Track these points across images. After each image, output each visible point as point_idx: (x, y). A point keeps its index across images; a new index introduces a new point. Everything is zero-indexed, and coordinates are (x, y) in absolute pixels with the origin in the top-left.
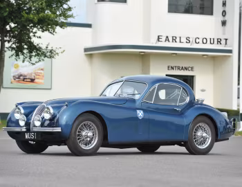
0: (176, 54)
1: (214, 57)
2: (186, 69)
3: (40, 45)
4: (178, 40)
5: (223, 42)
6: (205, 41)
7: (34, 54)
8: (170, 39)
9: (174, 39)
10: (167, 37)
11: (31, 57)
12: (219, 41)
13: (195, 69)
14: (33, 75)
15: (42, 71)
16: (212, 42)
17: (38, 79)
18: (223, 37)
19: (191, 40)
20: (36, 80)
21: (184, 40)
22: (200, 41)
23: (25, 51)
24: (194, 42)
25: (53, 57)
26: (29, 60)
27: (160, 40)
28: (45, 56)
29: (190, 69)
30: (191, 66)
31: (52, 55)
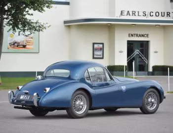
0: (135, 25)
1: (164, 26)
2: (143, 36)
4: (137, 14)
6: (157, 14)
7: (26, 28)
8: (131, 13)
9: (134, 13)
10: (128, 12)
11: (24, 31)
12: (168, 14)
13: (149, 36)
14: (25, 42)
15: (31, 39)
16: (163, 15)
17: (29, 45)
18: (171, 11)
19: (146, 13)
20: (27, 46)
21: (141, 14)
22: (154, 14)
23: (20, 26)
24: (149, 15)
25: (42, 30)
26: (23, 33)
27: (123, 14)
28: (35, 30)
29: (146, 36)
30: (146, 34)
31: (41, 29)
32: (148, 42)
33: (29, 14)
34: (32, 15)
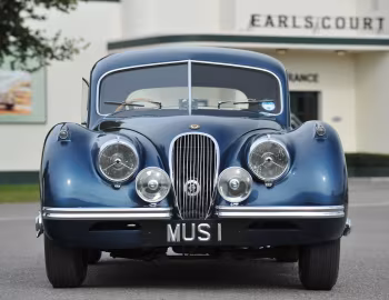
0: (285, 50)
2: (304, 78)
3: (42, 35)
4: (289, 22)
5: (375, 24)
6: (340, 23)
7: (30, 52)
8: (276, 21)
9: (283, 21)
10: (269, 18)
12: (368, 24)
13: (320, 79)
14: (11, 96)
15: (27, 90)
16: (354, 24)
17: (20, 103)
18: (374, 15)
19: (314, 21)
20: (17, 107)
21: (301, 22)
22: (332, 23)
23: (12, 48)
24: (320, 25)
25: (68, 58)
26: (22, 65)
27: (256, 23)
28: (53, 57)
29: (311, 78)
30: (313, 72)
31: (66, 53)
32: (315, 95)
33: (34, 17)
34: (43, 18)
